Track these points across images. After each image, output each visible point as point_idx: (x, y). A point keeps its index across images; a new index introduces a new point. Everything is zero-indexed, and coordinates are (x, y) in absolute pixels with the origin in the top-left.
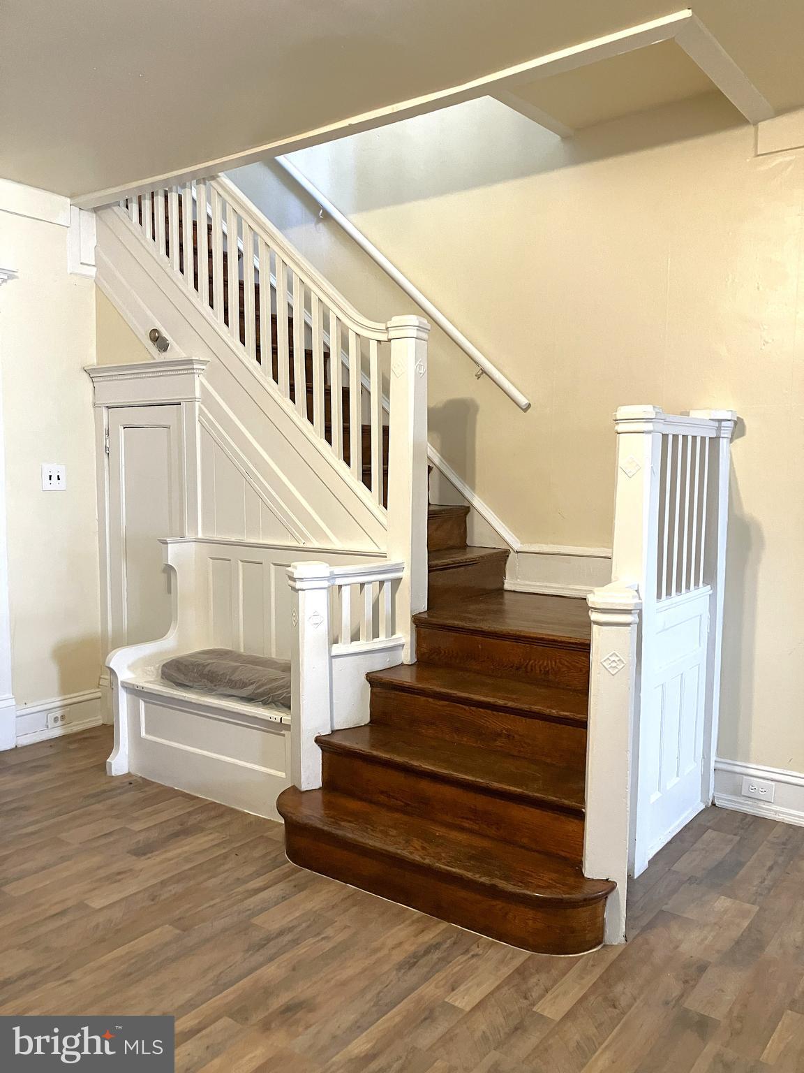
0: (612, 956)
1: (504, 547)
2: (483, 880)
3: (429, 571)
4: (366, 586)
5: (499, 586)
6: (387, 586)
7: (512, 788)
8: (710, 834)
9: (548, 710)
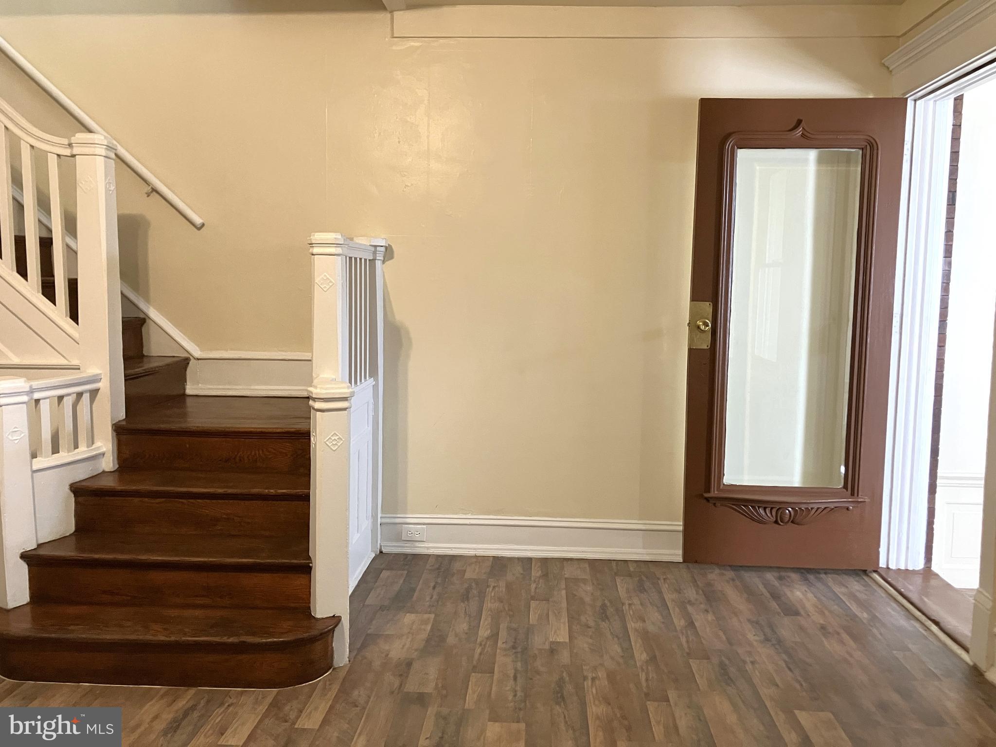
0: (342, 674)
1: (186, 355)
2: (231, 640)
3: (125, 380)
4: (65, 399)
5: (182, 392)
6: (86, 397)
7: (244, 560)
8: (385, 574)
9: (267, 491)
